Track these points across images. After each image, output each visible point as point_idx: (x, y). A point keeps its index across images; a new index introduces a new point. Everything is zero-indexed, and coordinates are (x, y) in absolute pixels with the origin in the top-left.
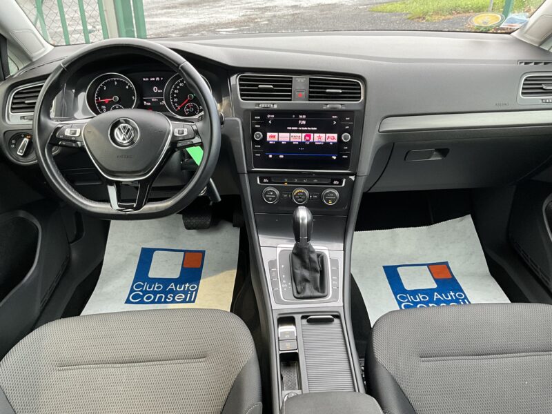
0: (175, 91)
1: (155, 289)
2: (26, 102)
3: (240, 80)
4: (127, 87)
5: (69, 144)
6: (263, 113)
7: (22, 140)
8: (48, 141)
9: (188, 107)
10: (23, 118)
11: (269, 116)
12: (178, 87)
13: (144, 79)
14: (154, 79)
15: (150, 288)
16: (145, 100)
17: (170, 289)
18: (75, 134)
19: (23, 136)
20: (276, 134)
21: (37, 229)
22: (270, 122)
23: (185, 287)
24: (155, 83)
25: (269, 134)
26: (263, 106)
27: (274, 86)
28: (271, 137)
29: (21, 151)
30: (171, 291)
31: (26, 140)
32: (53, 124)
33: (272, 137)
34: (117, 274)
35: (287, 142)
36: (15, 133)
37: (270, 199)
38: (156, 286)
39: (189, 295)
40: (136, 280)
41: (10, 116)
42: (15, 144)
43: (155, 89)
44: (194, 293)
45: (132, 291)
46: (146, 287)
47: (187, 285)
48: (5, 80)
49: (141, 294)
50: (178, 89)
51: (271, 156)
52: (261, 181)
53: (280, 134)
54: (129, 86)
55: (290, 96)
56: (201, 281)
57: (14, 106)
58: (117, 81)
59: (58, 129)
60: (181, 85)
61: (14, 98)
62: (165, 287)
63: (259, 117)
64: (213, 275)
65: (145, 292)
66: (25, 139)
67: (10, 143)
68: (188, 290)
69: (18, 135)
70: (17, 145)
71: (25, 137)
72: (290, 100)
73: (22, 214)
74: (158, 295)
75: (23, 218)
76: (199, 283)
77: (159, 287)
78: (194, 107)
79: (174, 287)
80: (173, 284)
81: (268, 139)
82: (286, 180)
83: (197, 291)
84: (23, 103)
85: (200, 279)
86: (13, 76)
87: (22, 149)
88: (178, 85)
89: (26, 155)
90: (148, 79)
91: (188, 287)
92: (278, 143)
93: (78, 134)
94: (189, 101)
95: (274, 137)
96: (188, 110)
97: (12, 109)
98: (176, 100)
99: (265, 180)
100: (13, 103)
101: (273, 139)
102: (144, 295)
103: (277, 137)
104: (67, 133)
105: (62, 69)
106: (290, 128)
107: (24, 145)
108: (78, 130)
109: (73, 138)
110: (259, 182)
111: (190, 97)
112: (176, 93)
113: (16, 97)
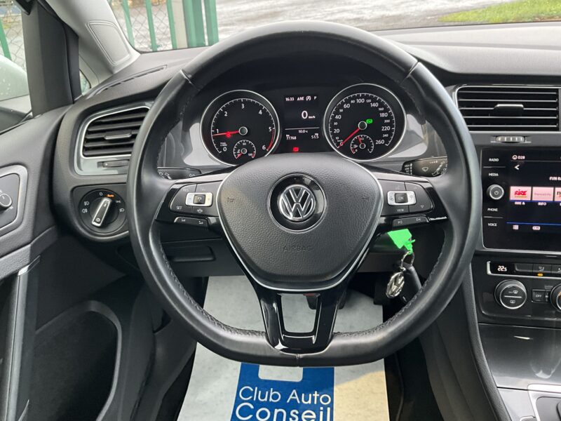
0: (337, 117)
1: (271, 399)
2: (107, 138)
3: (459, 95)
4: (260, 112)
5: (191, 220)
6: (505, 152)
7: (100, 201)
8: (155, 217)
9: (357, 142)
10: (101, 164)
11: (515, 158)
12: (341, 111)
13: (287, 99)
14: (302, 99)
15: (263, 397)
16: (288, 132)
17: (291, 400)
18: (203, 201)
19: (101, 194)
20: (528, 189)
21: (116, 330)
22: (516, 167)
23: (313, 398)
24: (304, 105)
25: (513, 189)
26: (505, 139)
27: (526, 105)
28: (518, 193)
29: (98, 220)
30: (294, 405)
31: (106, 202)
32: (163, 184)
33: (520, 194)
34: (215, 371)
35: (548, 203)
36: (88, 189)
37: (512, 302)
38: (271, 394)
39: (321, 413)
40: (242, 383)
41: (82, 161)
42: (88, 207)
43: (305, 115)
44: (329, 409)
45: (238, 401)
46: (257, 395)
47: (316, 395)
48: (74, 103)
49: (252, 407)
50: (341, 113)
51: (516, 227)
52: (494, 269)
53: (535, 188)
54: (264, 111)
55: (556, 122)
56: (335, 388)
57: (88, 145)
58: (245, 102)
59: (172, 193)
60: (345, 106)
61: (88, 133)
62: (285, 396)
63: (497, 160)
64: (352, 379)
65: (258, 404)
66: (105, 200)
67: (81, 206)
68: (319, 404)
69: (93, 194)
70: (92, 208)
71: (105, 196)
72: (557, 129)
73: (94, 306)
74: (276, 411)
75: (94, 312)
76: (333, 391)
77: (275, 397)
78: (366, 141)
79: (297, 397)
80: (294, 391)
81: (513, 197)
82: (542, 269)
83: (331, 405)
84: (103, 140)
85: (333, 386)
86: (86, 96)
87: (100, 216)
88: (341, 106)
89: (105, 224)
90: (292, 99)
91: (318, 398)
92: (531, 205)
93: (208, 203)
94: (360, 132)
95: (524, 193)
96: (356, 146)
97: (85, 149)
98: (337, 131)
99: (501, 268)
100: (87, 141)
101: (521, 198)
102: (256, 409)
103: (528, 194)
104: (190, 201)
105: (183, 82)
106: (555, 178)
107: (103, 208)
108: (209, 196)
109: (200, 211)
110: (489, 272)
111: (362, 126)
112: (337, 120)
113: (90, 130)
